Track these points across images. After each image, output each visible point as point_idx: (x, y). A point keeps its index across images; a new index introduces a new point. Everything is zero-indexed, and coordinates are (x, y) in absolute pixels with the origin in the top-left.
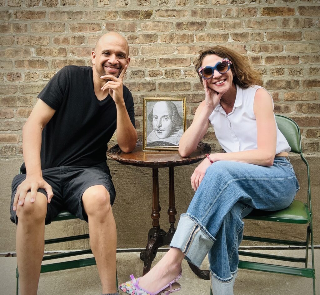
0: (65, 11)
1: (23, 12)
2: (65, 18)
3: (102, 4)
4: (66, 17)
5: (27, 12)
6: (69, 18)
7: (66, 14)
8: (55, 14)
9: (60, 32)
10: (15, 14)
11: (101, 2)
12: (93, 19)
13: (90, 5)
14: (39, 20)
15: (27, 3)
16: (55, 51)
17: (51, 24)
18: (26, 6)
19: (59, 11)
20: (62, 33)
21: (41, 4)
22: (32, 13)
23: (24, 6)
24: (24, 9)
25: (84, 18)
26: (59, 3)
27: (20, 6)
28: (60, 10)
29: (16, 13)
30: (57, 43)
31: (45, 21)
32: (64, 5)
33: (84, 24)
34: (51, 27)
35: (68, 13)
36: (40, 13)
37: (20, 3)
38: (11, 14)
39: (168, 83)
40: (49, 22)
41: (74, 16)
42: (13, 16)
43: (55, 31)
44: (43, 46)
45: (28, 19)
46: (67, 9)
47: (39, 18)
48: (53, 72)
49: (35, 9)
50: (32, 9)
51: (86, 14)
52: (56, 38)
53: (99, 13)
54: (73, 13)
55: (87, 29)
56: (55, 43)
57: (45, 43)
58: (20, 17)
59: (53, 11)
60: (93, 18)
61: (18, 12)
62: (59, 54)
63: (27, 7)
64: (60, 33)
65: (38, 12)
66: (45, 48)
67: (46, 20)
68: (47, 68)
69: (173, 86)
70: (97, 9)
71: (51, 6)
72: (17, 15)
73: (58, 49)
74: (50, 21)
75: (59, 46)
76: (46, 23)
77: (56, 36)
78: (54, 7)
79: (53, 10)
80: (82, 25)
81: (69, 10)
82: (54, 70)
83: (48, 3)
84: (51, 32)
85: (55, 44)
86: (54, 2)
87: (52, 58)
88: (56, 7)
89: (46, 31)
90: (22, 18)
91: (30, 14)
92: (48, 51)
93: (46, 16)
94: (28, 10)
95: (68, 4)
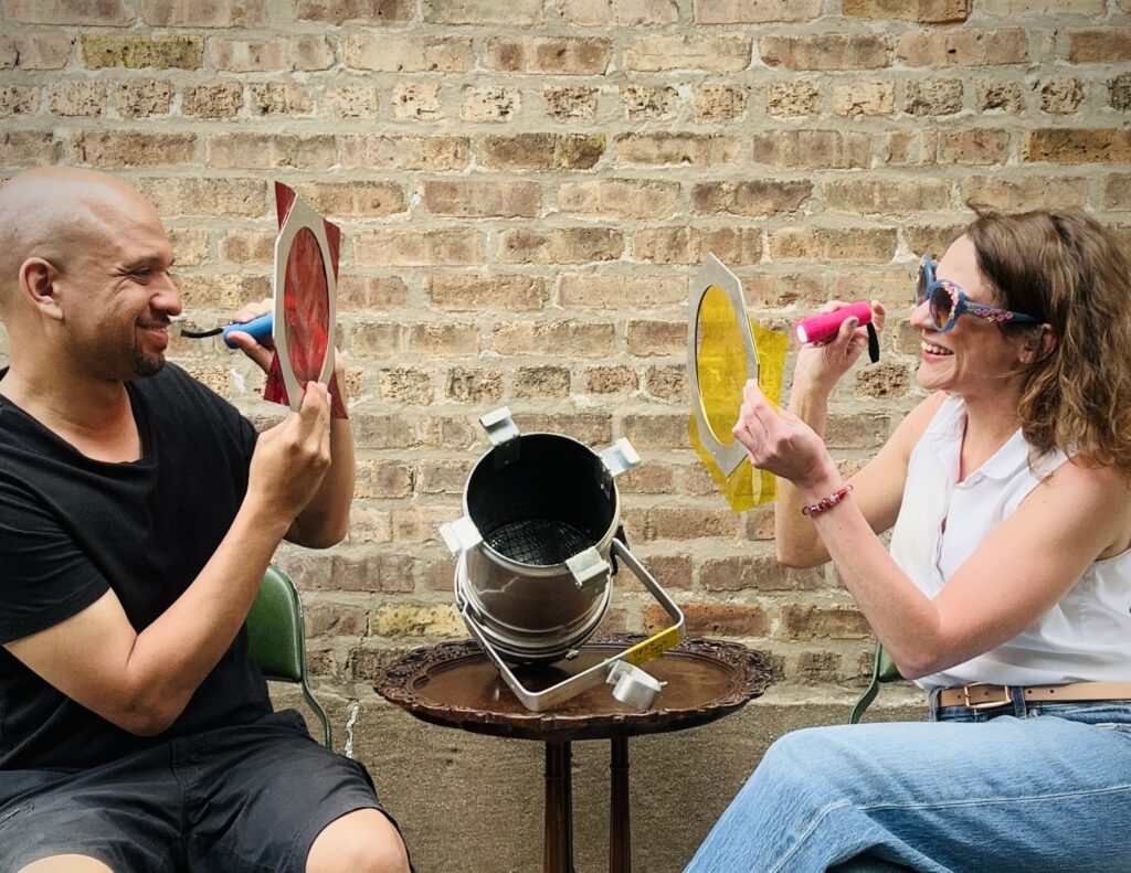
0: (269, 132)
1: (108, 137)
2: (268, 164)
3: (411, 107)
4: (272, 156)
5: (124, 136)
6: (282, 163)
7: (271, 145)
8: (229, 146)
9: (248, 215)
10: (78, 145)
11: (405, 100)
12: (376, 168)
13: (365, 115)
14: (169, 170)
15: (125, 104)
16: (229, 288)
17: (216, 184)
18: (121, 115)
19: (247, 136)
20: (257, 221)
21: (175, 108)
22: (142, 142)
23: (111, 113)
24: (111, 127)
25: (341, 163)
26: (248, 105)
27: (99, 112)
28: (249, 130)
29: (83, 140)
30: (238, 259)
31: (192, 174)
32: (265, 110)
33: (340, 185)
34: (215, 195)
35: (280, 141)
36: (172, 143)
37: (96, 101)
38: (64, 145)
39: (661, 416)
40: (207, 176)
41: (300, 154)
42: (71, 151)
43: (228, 212)
44: (182, 270)
45: (126, 163)
46: (275, 125)
47: (170, 159)
48: (220, 368)
49: (154, 125)
50: (142, 125)
51: (350, 148)
52: (233, 240)
53: (398, 143)
54: (301, 143)
55: (352, 207)
56: (230, 257)
57: (191, 257)
58: (98, 154)
59: (224, 133)
60: (376, 164)
61: (91, 136)
62: (243, 300)
63: (122, 119)
64: (249, 219)
65: (165, 137)
66: (191, 276)
67: (196, 168)
68: (199, 353)
70: (389, 129)
71: (216, 113)
72: (84, 148)
73: (240, 280)
74: (213, 174)
75: (245, 271)
76: (195, 180)
77: (233, 232)
78: (225, 120)
79: (222, 129)
80: (334, 190)
81: (285, 131)
82: (226, 359)
83: (206, 104)
84: (214, 215)
85: (228, 263)
86: (227, 101)
87: (218, 316)
88: (234, 118)
89: (195, 210)
90: (102, 161)
91: (136, 142)
92: (203, 289)
93: (197, 154)
94: (128, 128)
95: (280, 106)
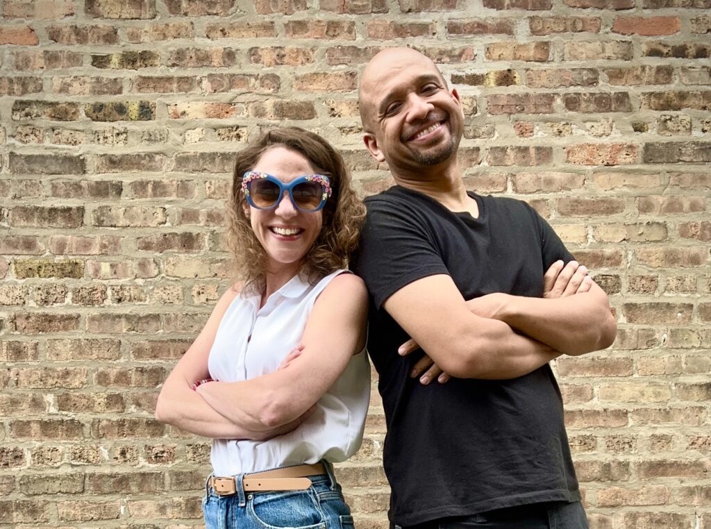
0: (122, 313)
1: (30, 317)
2: (121, 330)
3: (203, 298)
4: (123, 326)
5: (39, 316)
6: (129, 330)
7: (123, 320)
8: (99, 321)
9: (110, 359)
10: (12, 322)
11: (199, 294)
12: (183, 332)
13: (177, 302)
14: (64, 335)
15: (39, 298)
16: (99, 401)
17: (91, 342)
18: (37, 304)
19: (110, 315)
20: (115, 362)
21: (68, 300)
22: (49, 319)
23: (32, 303)
24: (32, 311)
25: (163, 329)
26: (110, 298)
27: (24, 303)
28: (111, 311)
29: (15, 319)
30: (104, 384)
31: (77, 337)
32: (119, 300)
33: (163, 341)
34: (91, 348)
35: (128, 318)
36: (66, 319)
37: (23, 296)
38: (4, 321)
39: (347, 468)
40: (87, 338)
41: (140, 324)
42: (8, 325)
43: (98, 358)
44: (72, 391)
45: (40, 331)
46: (126, 309)
47: (65, 328)
48: (94, 446)
49: (56, 309)
50: (50, 310)
51: (168, 321)
52: (102, 373)
53: (196, 317)
54: (140, 318)
55: (170, 353)
56: (100, 383)
57: (77, 384)
58: (23, 326)
59: (96, 313)
60: (183, 329)
61: (20, 316)
62: (107, 407)
63: (38, 307)
64: (110, 361)
65: (62, 316)
66: (77, 394)
67: (80, 334)
68: (82, 438)
69: (358, 477)
70: (190, 310)
71: (91, 302)
72: (16, 323)
73: (106, 396)
74: (90, 336)
75: (108, 391)
76: (79, 340)
77: (101, 369)
78: (97, 306)
79: (95, 311)
80: (159, 344)
81: (130, 312)
82: (96, 441)
83: (85, 297)
84: (90, 359)
85: (98, 386)
86: (98, 295)
87: (93, 416)
88: (102, 305)
89: (80, 357)
90: (26, 331)
91: (46, 320)
92: (84, 401)
93: (81, 325)
94: (41, 311)
95: (128, 298)
